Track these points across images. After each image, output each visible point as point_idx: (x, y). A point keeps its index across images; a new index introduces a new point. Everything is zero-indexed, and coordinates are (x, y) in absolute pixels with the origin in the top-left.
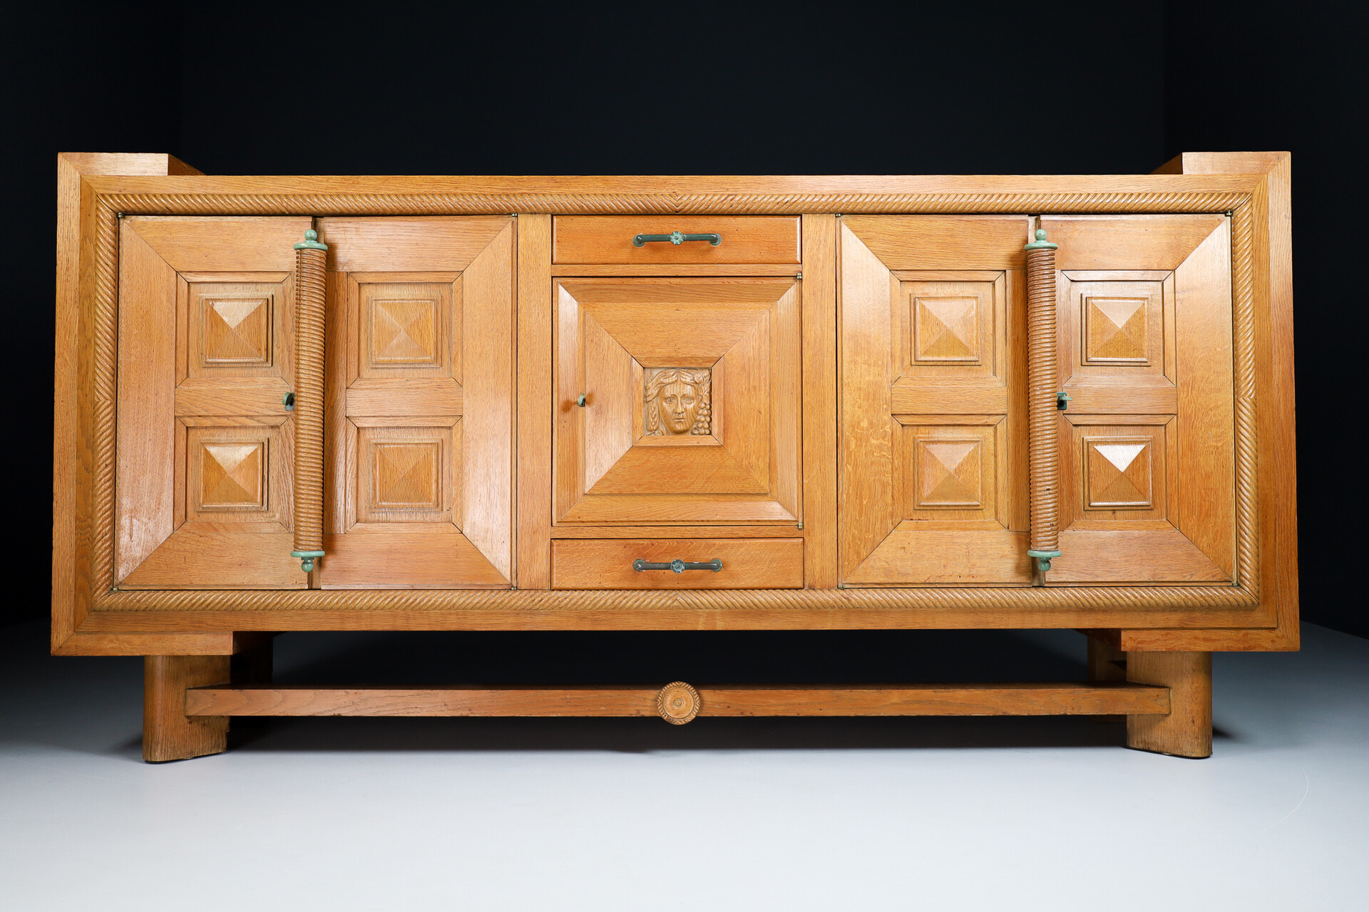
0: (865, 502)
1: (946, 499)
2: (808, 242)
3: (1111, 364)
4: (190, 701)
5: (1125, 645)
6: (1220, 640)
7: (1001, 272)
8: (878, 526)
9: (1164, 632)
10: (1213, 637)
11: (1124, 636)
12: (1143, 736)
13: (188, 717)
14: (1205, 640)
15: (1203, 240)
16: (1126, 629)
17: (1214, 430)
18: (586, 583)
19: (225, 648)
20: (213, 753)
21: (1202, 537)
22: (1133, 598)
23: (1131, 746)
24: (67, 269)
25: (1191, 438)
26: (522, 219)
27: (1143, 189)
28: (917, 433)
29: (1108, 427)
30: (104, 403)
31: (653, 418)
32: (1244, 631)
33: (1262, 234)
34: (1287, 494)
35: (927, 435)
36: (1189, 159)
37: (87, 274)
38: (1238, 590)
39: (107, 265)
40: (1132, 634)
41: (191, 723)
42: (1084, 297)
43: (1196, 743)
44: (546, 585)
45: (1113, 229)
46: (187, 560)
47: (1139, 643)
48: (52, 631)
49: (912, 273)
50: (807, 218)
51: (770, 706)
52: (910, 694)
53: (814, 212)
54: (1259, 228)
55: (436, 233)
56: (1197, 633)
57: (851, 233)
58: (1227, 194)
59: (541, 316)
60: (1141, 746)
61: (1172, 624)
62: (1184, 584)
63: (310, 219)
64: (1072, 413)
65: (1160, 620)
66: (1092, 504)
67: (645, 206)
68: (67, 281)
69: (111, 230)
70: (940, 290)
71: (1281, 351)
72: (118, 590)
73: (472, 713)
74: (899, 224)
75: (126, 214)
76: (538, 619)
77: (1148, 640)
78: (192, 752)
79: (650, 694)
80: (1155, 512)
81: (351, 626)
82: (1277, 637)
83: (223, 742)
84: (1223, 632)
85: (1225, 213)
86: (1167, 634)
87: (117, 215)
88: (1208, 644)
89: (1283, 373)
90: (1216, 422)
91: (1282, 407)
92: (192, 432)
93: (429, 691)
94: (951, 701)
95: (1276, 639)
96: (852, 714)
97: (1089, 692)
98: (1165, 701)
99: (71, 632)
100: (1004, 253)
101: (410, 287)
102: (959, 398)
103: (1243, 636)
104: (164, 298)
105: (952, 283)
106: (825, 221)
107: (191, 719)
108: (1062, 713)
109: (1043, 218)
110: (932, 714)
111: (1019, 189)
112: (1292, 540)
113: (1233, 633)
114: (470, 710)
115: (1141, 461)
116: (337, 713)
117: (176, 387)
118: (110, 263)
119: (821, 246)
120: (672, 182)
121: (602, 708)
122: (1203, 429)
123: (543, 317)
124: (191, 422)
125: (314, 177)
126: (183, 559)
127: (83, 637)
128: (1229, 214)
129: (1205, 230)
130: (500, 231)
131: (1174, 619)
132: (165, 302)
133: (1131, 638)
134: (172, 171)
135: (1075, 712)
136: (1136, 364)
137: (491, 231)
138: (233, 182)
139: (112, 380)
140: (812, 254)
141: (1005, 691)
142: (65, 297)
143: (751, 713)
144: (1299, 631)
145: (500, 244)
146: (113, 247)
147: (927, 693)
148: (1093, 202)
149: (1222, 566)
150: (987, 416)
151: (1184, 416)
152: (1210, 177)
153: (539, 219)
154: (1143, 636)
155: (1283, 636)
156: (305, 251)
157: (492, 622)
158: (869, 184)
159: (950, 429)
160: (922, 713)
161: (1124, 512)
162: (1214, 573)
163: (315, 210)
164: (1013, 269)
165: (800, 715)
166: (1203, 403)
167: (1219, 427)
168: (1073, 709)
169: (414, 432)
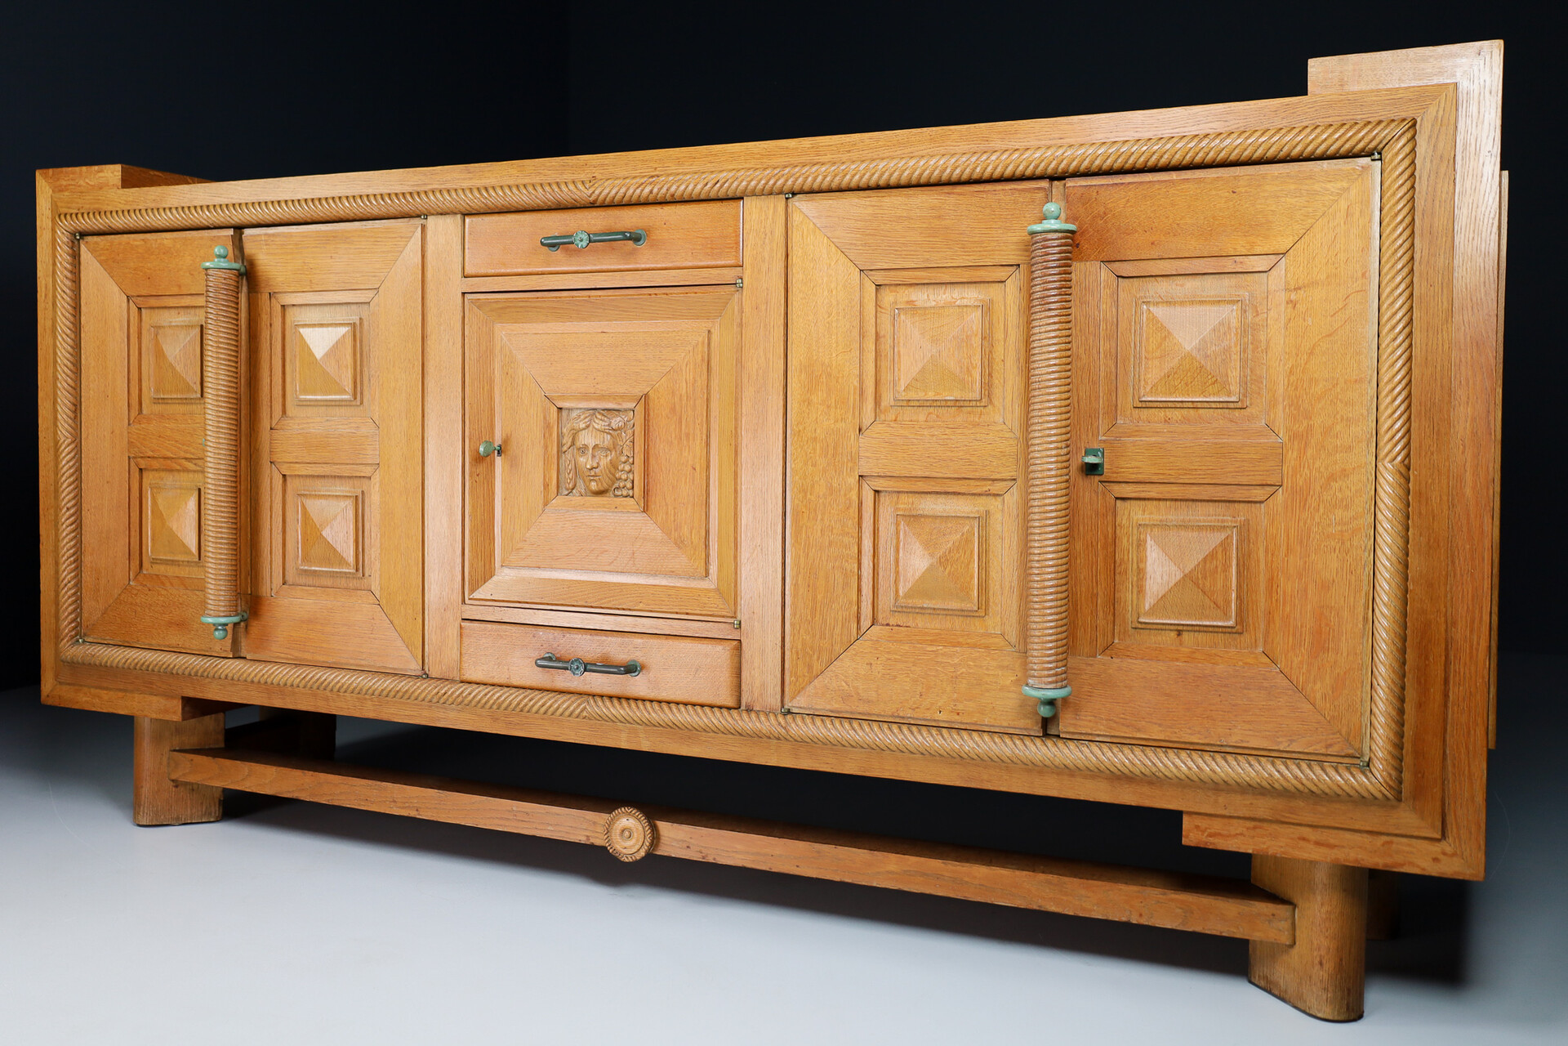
0: (819, 597)
2: (751, 236)
3: (1175, 405)
4: (175, 764)
5: (1187, 837)
6: (1343, 847)
7: (1014, 268)
8: (838, 630)
9: (1251, 824)
10: (1332, 841)
11: (1186, 822)
12: (1265, 970)
13: (174, 781)
14: (1318, 843)
16: (1190, 813)
17: (1339, 513)
18: (494, 677)
19: (175, 713)
20: (203, 821)
21: (1315, 683)
23: (1253, 980)
25: (1301, 524)
26: (432, 221)
28: (896, 503)
29: (1173, 503)
30: (64, 441)
31: (568, 474)
32: (1383, 838)
33: (1439, 186)
34: (1473, 622)
36: (1317, 67)
38: (1363, 773)
39: (64, 292)
40: (1198, 821)
41: (176, 786)
44: (456, 675)
47: (1210, 835)
48: (42, 679)
49: (892, 273)
50: (749, 203)
52: (912, 862)
53: (759, 194)
54: (1432, 177)
55: (348, 243)
56: (1306, 831)
57: (806, 220)
58: (1380, 122)
59: (451, 343)
61: (1261, 813)
62: (1286, 757)
63: (231, 232)
64: (1112, 480)
65: (1240, 805)
66: (1141, 620)
67: (554, 198)
69: (68, 254)
70: (931, 297)
71: (1471, 382)
72: (84, 641)
73: (419, 815)
74: (868, 203)
75: (84, 234)
77: (1225, 832)
78: (178, 818)
79: (601, 818)
80: (1246, 638)
81: (279, 703)
82: (1444, 853)
83: (216, 810)
84: (1348, 835)
85: (1370, 154)
86: (1255, 828)
87: (75, 236)
88: (1323, 850)
89: (1474, 419)
90: (1342, 500)
91: (1469, 477)
92: (145, 474)
93: (379, 783)
94: (966, 879)
95: (1441, 857)
96: (837, 879)
98: (1285, 925)
99: (53, 683)
100: (1015, 239)
101: (332, 309)
102: (949, 454)
103: (1383, 845)
104: (117, 326)
105: (949, 286)
106: (772, 205)
107: (176, 784)
108: (1124, 919)
109: (1072, 183)
112: (1478, 697)
113: (1367, 839)
114: (417, 810)
115: (1220, 556)
116: (295, 795)
117: (129, 424)
118: (68, 291)
119: (767, 241)
120: (594, 162)
121: (550, 828)
122: (1322, 511)
124: (143, 464)
127: (64, 688)
128: (1377, 156)
129: (1334, 186)
130: (411, 237)
131: (1263, 807)
132: (118, 330)
133: (1197, 827)
134: (127, 183)
135: (1144, 921)
136: (1218, 405)
137: (402, 237)
139: (73, 417)
140: (755, 252)
141: (1042, 877)
143: (714, 859)
144: (1483, 847)
145: (412, 254)
146: (71, 272)
147: (934, 865)
149: (1344, 733)
150: (990, 482)
151: (1292, 487)
152: (1350, 97)
153: (449, 220)
154: (1217, 825)
155: (1454, 854)
156: (210, 272)
157: (406, 713)
158: (833, 148)
159: (942, 499)
161: (1196, 634)
162: (1329, 742)
163: (233, 222)
164: (1028, 263)
165: (773, 870)
166: (1322, 469)
167: (1347, 507)
168: (1141, 915)
169: (338, 481)
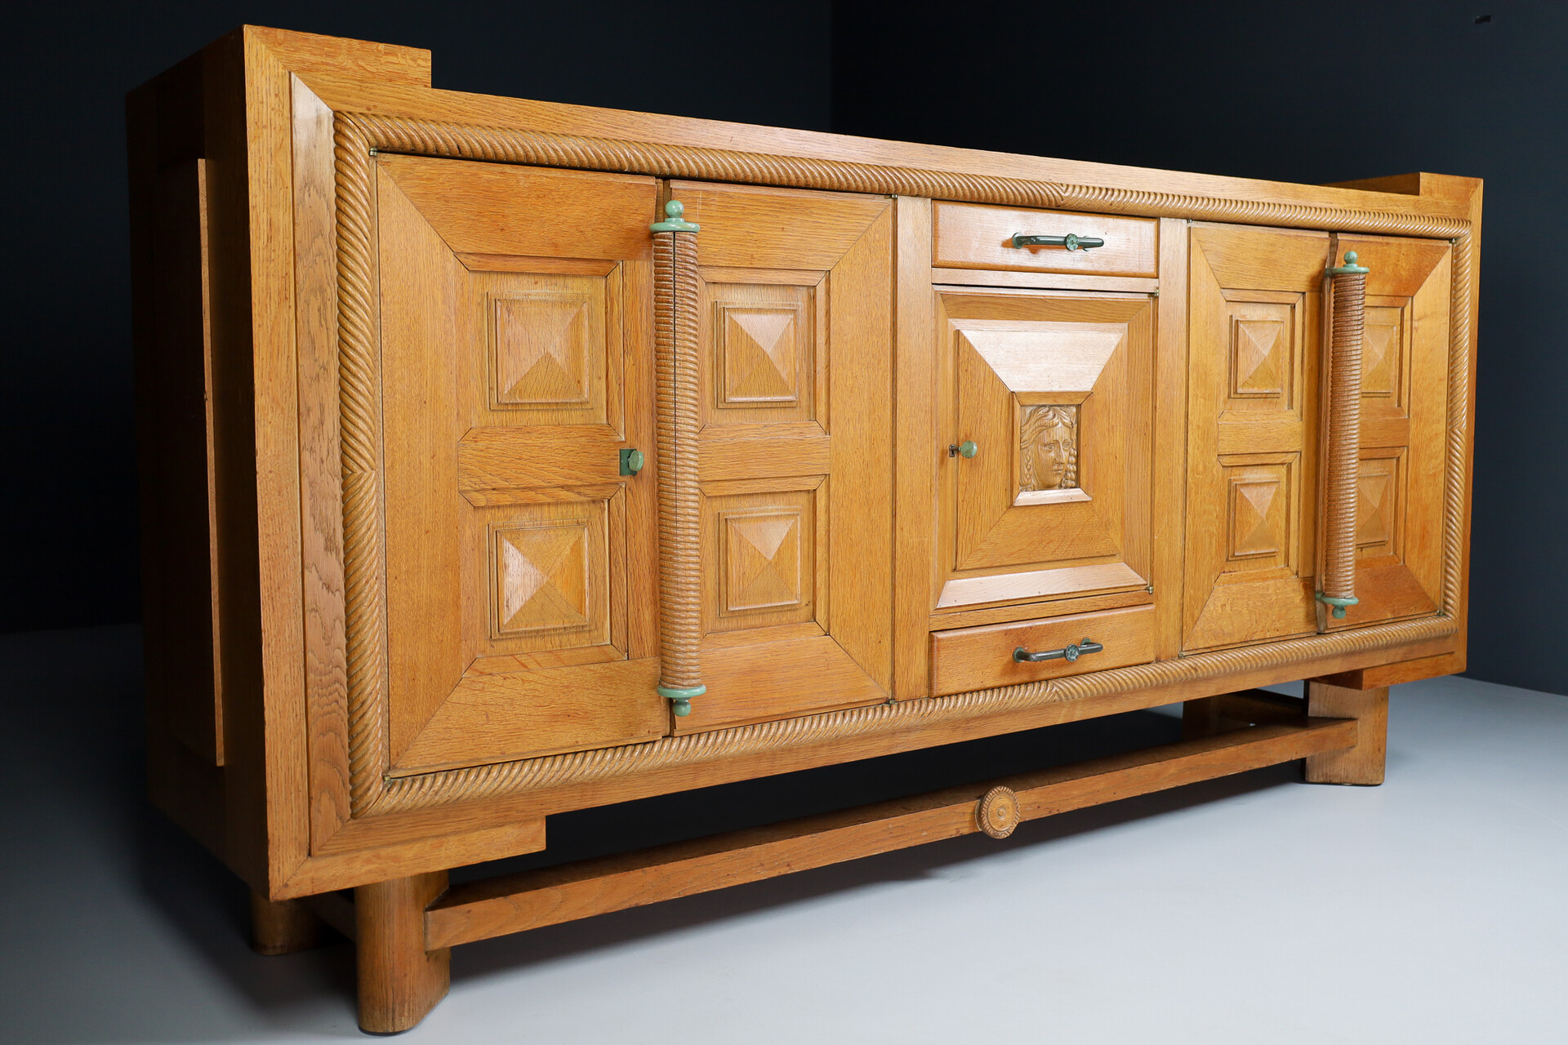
0: (1198, 557)
1: (1254, 547)
2: (1164, 252)
4: (432, 927)
7: (1300, 294)
8: (1206, 584)
9: (1392, 667)
10: (1419, 667)
11: (1365, 675)
12: (1324, 769)
13: (426, 953)
15: (1435, 266)
16: (1368, 668)
17: (1433, 462)
18: (969, 684)
19: (534, 840)
20: (443, 995)
21: (1420, 569)
23: (1310, 780)
24: (270, 239)
25: (1416, 471)
26: (901, 202)
28: (1231, 475)
30: (369, 474)
31: (1029, 470)
32: (1436, 657)
35: (1240, 477)
36: (1425, 177)
37: (314, 250)
38: (1445, 617)
40: (1370, 672)
41: (429, 960)
44: (923, 691)
46: (490, 718)
48: (271, 862)
49: (1235, 292)
50: (1162, 223)
51: (1073, 798)
53: (1170, 216)
55: (807, 215)
56: (1412, 664)
57: (1196, 240)
58: (1455, 221)
59: (921, 337)
60: (1321, 780)
61: (1398, 658)
63: (652, 182)
67: (1033, 196)
68: (269, 260)
70: (1255, 313)
72: (392, 778)
73: (791, 869)
75: (385, 150)
76: (913, 736)
77: (1379, 676)
81: (704, 782)
82: (1457, 661)
84: (1426, 661)
85: (1450, 240)
87: (370, 151)
90: (1433, 454)
93: (743, 850)
96: (1139, 793)
97: (1307, 734)
98: (1355, 733)
99: (302, 858)
100: (1308, 274)
101: (764, 291)
102: (1267, 434)
103: (1435, 663)
105: (1266, 305)
106: (1179, 228)
109: (1340, 237)
114: (788, 865)
115: (1385, 495)
116: (633, 903)
117: (459, 443)
119: (1176, 257)
121: (925, 833)
122: (1426, 461)
123: (924, 338)
124: (480, 499)
125: (648, 114)
126: (484, 717)
127: (322, 863)
128: (1454, 241)
129: (1436, 256)
130: (876, 216)
132: (440, 303)
133: (1370, 676)
134: (438, 80)
137: (867, 216)
140: (1168, 266)
142: (268, 288)
143: (1058, 810)
145: (877, 236)
150: (1285, 454)
151: (1412, 447)
152: (1439, 201)
153: (920, 203)
157: (864, 748)
158: (1212, 185)
159: (1255, 470)
160: (1192, 781)
163: (668, 169)
164: (1311, 291)
167: (1437, 458)
168: (1297, 753)
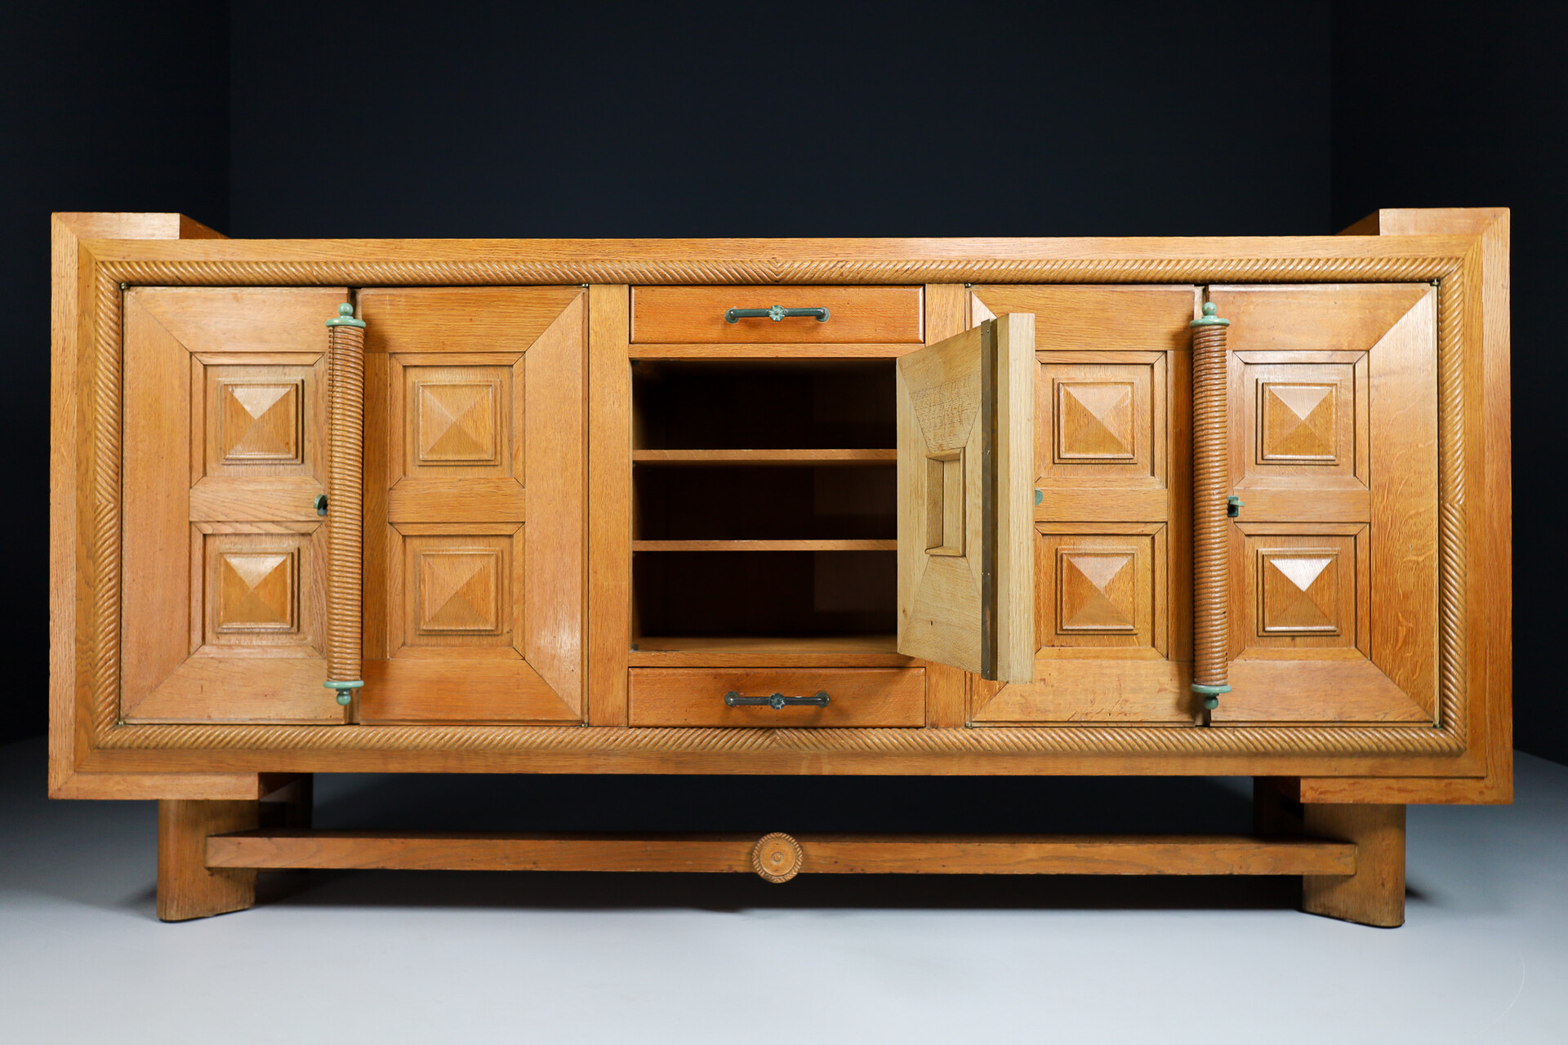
1: (1094, 623)
2: (932, 318)
3: (1291, 462)
4: (211, 851)
5: (1304, 796)
6: (1417, 791)
7: (1160, 354)
9: (1351, 781)
10: (1410, 787)
11: (1304, 785)
12: (1322, 900)
13: (209, 869)
14: (1400, 790)
15: (1404, 314)
16: (1306, 777)
17: (1414, 541)
18: (669, 720)
19: (248, 791)
20: (239, 909)
21: (1399, 669)
22: (1315, 741)
23: (1309, 910)
24: (64, 349)
25: (1386, 551)
26: (594, 291)
27: (1332, 254)
28: (1060, 544)
29: (1287, 538)
30: (107, 506)
32: (1446, 781)
33: (1475, 307)
34: (1500, 618)
35: (1072, 547)
36: (1387, 216)
37: (86, 355)
38: (1441, 732)
39: (109, 345)
40: (1313, 783)
41: (212, 875)
42: (1260, 383)
43: (1387, 910)
44: (622, 720)
45: (1295, 301)
46: (204, 689)
47: (1321, 793)
48: (50, 771)
49: (1056, 354)
50: (930, 290)
51: (884, 861)
52: (1049, 848)
53: (940, 282)
54: (1471, 300)
55: (493, 307)
56: (1391, 782)
57: (983, 306)
58: (1433, 260)
59: (616, 405)
60: (1319, 910)
61: (1362, 771)
62: (1377, 725)
63: (345, 291)
64: (1244, 520)
65: (1347, 766)
66: (1268, 629)
67: (739, 274)
68: (64, 363)
69: (114, 304)
70: (1088, 375)
71: (1495, 447)
72: (125, 723)
73: (537, 867)
74: (1041, 295)
75: (131, 284)
76: (613, 761)
77: (1332, 790)
78: (213, 909)
79: (744, 847)
80: (1342, 639)
81: (395, 767)
82: (1486, 787)
83: (250, 896)
84: (1422, 782)
85: (1430, 281)
86: (1354, 784)
87: (120, 286)
88: (1403, 795)
89: (1497, 473)
90: (1417, 532)
91: (1495, 514)
92: (210, 541)
93: (486, 841)
94: (1096, 857)
95: (1484, 790)
96: (980, 871)
97: (1259, 848)
98: (1349, 860)
99: (71, 772)
100: (1165, 331)
101: (464, 371)
102: (1110, 502)
103: (1445, 786)
104: (176, 383)
105: (1103, 366)
106: (953, 292)
107: (213, 871)
108: (1227, 872)
109: (1212, 288)
110: (1074, 872)
111: (1184, 253)
112: (1506, 670)
113: (1434, 782)
114: (535, 863)
115: (1326, 577)
116: (380, 865)
117: (191, 487)
118: (112, 343)
119: (948, 322)
120: (771, 245)
121: (689, 863)
122: (1401, 540)
123: (620, 406)
124: (208, 529)
125: (350, 241)
126: (200, 689)
127: (84, 778)
128: (1436, 283)
129: (1405, 303)
130: (568, 304)
131: (1363, 766)
132: (177, 388)
133: (1312, 788)
134: (185, 233)
135: (1243, 872)
136: (1321, 463)
137: (557, 304)
138: (256, 247)
139: (116, 479)
140: (937, 331)
141: (1160, 847)
142: (62, 381)
143: (862, 870)
144: (1512, 780)
145: (569, 320)
146: (116, 323)
147: (1069, 848)
148: (1273, 269)
149: (1422, 703)
150: (1143, 525)
151: (1378, 524)
152: (1413, 239)
153: (614, 290)
154: (1326, 785)
155: (1493, 788)
156: (339, 329)
157: (559, 763)
158: (1005, 248)
159: (1099, 539)
160: (1063, 871)
161: (1306, 638)
162: (1412, 712)
163: (350, 280)
164: (1175, 349)
165: (920, 873)
166: (1401, 510)
167: (1420, 537)
168: (1241, 868)
169: (469, 540)
